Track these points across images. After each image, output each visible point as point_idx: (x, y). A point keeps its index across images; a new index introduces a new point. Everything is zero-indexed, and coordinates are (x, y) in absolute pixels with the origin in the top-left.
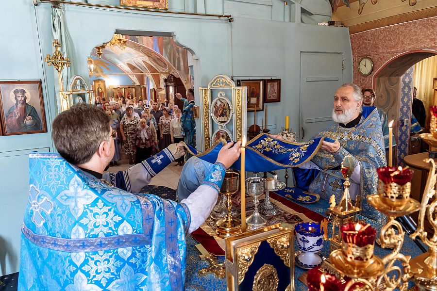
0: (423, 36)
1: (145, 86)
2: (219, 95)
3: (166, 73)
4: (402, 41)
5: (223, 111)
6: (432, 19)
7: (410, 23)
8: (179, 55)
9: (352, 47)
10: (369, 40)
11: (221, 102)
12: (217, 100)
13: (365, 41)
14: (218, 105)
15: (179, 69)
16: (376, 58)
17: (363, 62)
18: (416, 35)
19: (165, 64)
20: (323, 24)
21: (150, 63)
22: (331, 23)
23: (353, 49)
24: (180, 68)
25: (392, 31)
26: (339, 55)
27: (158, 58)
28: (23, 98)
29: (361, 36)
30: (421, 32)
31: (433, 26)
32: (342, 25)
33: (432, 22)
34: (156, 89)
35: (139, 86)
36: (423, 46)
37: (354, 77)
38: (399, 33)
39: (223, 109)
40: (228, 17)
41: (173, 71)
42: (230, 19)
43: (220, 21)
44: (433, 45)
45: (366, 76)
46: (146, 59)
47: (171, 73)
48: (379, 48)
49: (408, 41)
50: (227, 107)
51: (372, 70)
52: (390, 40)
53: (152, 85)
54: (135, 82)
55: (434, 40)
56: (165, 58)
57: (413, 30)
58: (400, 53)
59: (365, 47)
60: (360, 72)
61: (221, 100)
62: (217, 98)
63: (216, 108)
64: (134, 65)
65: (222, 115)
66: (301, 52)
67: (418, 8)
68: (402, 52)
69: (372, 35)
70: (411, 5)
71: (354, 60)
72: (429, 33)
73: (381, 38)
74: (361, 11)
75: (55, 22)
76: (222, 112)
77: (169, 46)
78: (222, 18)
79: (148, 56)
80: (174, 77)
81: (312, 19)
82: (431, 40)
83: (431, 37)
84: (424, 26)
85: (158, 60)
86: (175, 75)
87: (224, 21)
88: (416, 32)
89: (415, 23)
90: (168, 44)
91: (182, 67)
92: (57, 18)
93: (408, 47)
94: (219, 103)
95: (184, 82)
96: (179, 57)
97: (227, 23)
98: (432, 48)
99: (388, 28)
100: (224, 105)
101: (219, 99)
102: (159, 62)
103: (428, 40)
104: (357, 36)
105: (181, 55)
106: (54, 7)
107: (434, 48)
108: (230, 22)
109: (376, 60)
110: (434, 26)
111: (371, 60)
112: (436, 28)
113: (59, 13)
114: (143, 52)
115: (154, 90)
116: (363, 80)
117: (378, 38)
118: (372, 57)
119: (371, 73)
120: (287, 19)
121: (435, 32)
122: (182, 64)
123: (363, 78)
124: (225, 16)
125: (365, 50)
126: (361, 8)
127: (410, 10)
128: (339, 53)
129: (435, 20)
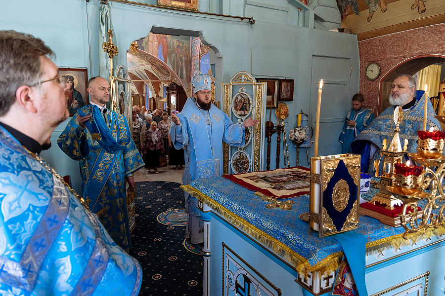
0: (431, 42)
1: (144, 95)
2: (240, 90)
3: (168, 81)
4: (410, 47)
5: (243, 105)
6: (441, 25)
7: (418, 30)
8: (182, 63)
9: (360, 53)
10: (377, 46)
11: (242, 97)
12: (238, 95)
13: (373, 47)
14: (239, 100)
15: (181, 77)
16: (383, 63)
17: (370, 68)
18: (424, 41)
19: (169, 72)
20: (334, 30)
21: (152, 71)
22: (341, 30)
23: (360, 55)
24: (183, 76)
25: (401, 37)
26: (347, 61)
27: (161, 66)
28: (71, 84)
29: (369, 43)
30: (429, 37)
31: (441, 32)
32: (351, 32)
33: (441, 28)
34: (155, 97)
35: (138, 95)
36: (430, 51)
37: (361, 82)
38: (407, 39)
39: (244, 103)
40: (250, 19)
41: (175, 79)
42: (252, 22)
43: (242, 23)
44: (441, 49)
45: (373, 80)
46: (149, 67)
47: (174, 81)
48: (387, 54)
49: (416, 47)
50: (247, 101)
51: (380, 75)
52: (398, 46)
53: (151, 94)
54: (134, 90)
55: (442, 44)
56: (169, 66)
57: (421, 36)
58: (407, 57)
59: (373, 53)
60: (366, 77)
61: (242, 95)
62: (239, 93)
63: (236, 103)
64: (135, 74)
65: (242, 109)
66: (313, 56)
67: (427, 15)
68: (409, 57)
69: (381, 41)
70: (420, 12)
71: (361, 65)
72: (437, 39)
73: (389, 44)
74: (370, 19)
75: (103, 16)
76: (242, 107)
77: (173, 55)
78: (244, 20)
79: (152, 65)
80: (176, 85)
81: (323, 26)
82: (439, 45)
83: (439, 42)
84: (433, 32)
85: (162, 68)
86: (178, 83)
87: (246, 23)
88: (424, 38)
89: (424, 29)
90: (173, 53)
91: (185, 76)
92: (105, 14)
93: (416, 52)
94: (240, 98)
95: (186, 90)
96: (182, 66)
97: (248, 25)
98: (439, 52)
99: (396, 35)
100: (245, 100)
101: (240, 94)
102: (162, 70)
103: (436, 46)
104: (365, 43)
105: (184, 64)
106: (103, 3)
107: (442, 52)
108: (251, 24)
109: (383, 65)
110: (443, 32)
111: (379, 65)
112: (444, 34)
113: (107, 9)
114: (147, 60)
115: (154, 98)
116: (370, 84)
117: (386, 44)
118: (379, 62)
119: (377, 78)
120: (301, 24)
121: (443, 38)
122: (184, 72)
123: (369, 82)
124: (248, 19)
125: (372, 56)
126: (371, 16)
127: (419, 17)
128: (347, 59)
129: (443, 26)
